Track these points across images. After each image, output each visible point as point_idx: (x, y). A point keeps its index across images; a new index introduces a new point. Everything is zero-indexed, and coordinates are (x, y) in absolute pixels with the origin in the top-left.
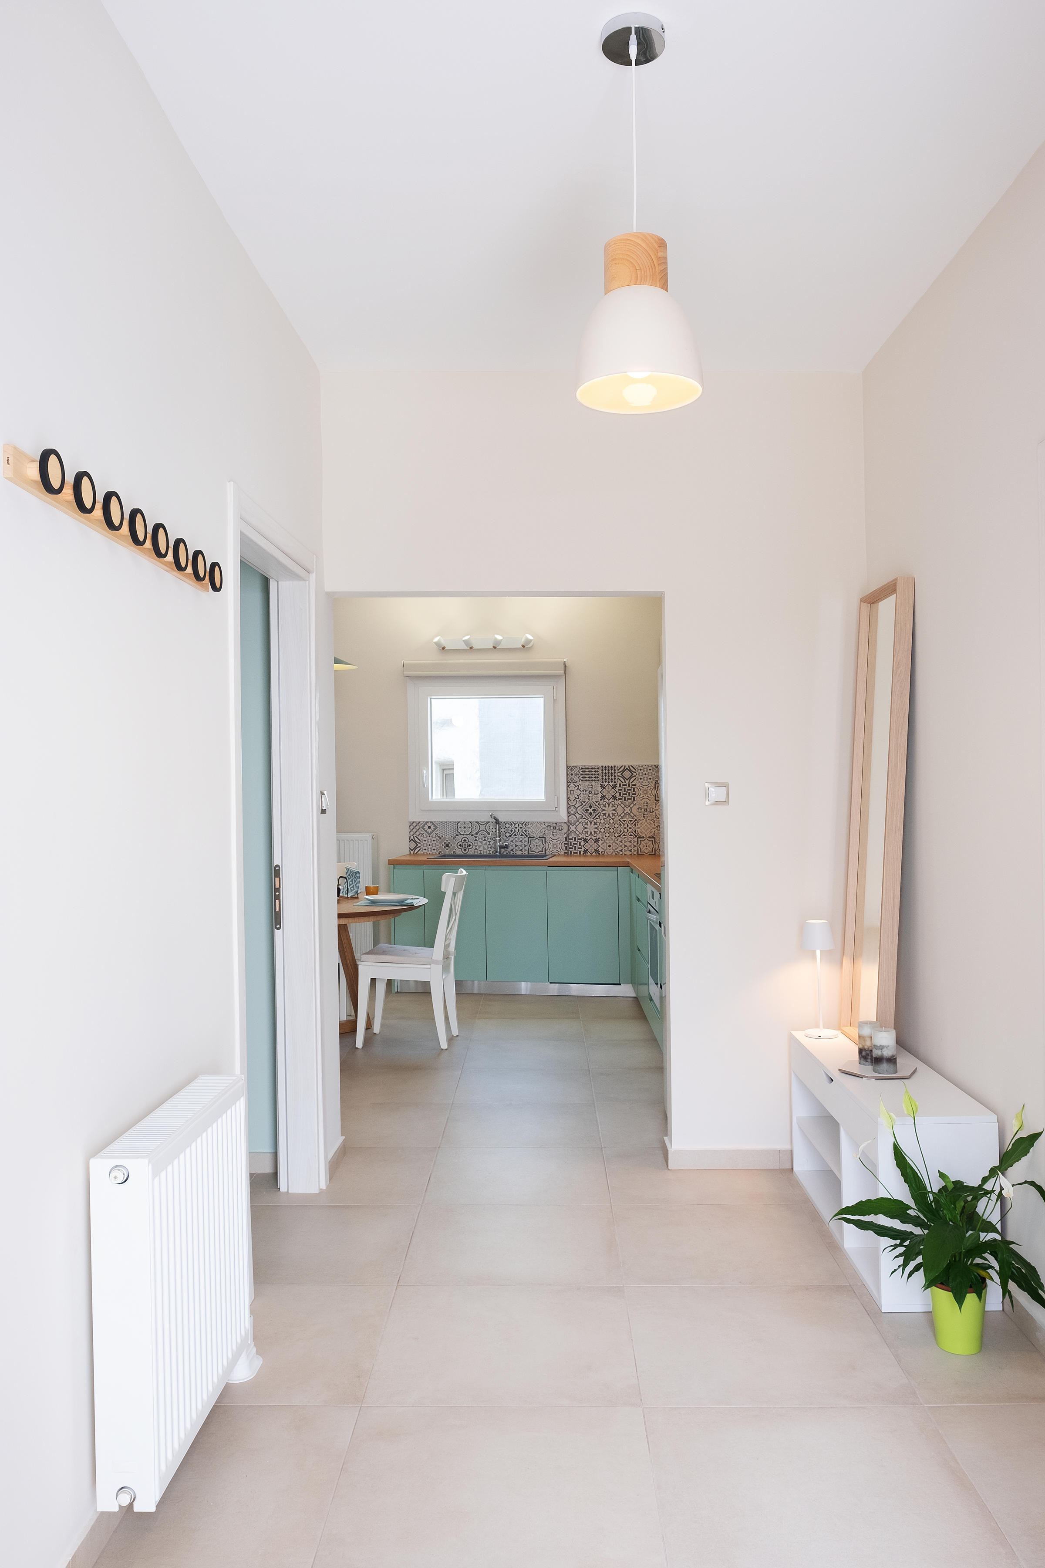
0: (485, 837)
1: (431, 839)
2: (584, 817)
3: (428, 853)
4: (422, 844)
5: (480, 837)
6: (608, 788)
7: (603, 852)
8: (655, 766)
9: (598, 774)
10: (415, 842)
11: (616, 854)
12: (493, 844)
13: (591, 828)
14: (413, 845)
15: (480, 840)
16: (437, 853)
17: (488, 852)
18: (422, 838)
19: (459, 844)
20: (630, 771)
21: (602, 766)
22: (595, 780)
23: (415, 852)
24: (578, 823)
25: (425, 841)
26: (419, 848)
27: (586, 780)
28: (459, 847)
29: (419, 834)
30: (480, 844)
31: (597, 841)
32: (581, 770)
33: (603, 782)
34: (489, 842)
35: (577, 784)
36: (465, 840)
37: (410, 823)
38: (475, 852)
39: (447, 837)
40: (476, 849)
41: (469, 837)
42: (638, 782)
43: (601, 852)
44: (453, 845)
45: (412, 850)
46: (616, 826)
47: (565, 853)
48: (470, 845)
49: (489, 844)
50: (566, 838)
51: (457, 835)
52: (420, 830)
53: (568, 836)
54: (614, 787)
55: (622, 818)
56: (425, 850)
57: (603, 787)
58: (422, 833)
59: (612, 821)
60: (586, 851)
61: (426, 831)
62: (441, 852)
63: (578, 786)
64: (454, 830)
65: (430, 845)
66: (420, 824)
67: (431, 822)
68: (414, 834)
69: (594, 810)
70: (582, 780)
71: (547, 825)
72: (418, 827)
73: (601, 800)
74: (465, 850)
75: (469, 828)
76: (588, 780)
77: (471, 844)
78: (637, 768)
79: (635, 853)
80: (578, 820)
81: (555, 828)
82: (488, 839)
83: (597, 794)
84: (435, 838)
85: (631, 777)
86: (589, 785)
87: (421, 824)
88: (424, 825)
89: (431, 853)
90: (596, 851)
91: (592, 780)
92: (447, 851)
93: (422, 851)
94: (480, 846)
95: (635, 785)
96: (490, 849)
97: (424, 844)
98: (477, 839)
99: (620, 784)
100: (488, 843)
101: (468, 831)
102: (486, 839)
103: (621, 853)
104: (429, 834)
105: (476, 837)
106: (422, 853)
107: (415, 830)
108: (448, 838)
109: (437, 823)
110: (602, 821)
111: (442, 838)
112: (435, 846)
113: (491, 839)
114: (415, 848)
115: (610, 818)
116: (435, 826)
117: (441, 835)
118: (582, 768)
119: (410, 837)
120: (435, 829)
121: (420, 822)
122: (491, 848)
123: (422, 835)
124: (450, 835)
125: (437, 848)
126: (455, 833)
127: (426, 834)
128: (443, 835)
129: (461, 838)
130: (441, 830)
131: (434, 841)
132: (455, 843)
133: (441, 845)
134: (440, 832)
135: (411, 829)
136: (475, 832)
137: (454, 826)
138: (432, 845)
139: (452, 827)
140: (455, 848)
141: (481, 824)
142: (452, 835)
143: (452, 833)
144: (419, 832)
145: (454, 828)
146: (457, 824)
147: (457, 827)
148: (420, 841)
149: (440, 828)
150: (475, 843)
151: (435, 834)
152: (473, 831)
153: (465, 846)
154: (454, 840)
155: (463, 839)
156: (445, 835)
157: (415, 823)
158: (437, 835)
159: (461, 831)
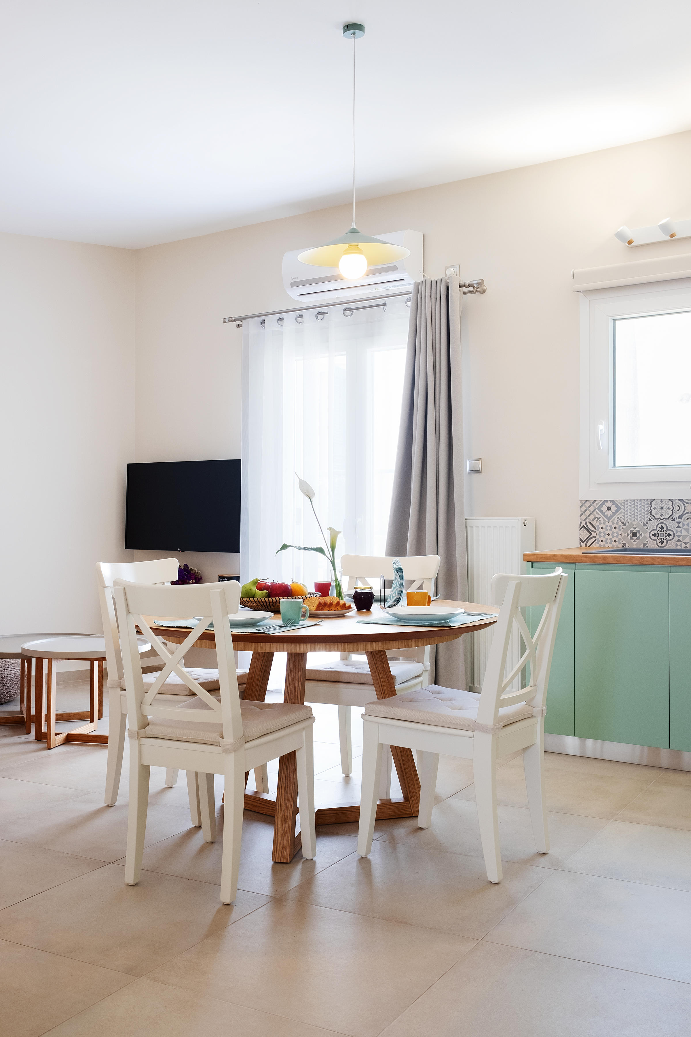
1: (610, 526)
3: (607, 546)
4: (597, 532)
5: (686, 523)
10: (588, 530)
14: (585, 534)
15: (686, 527)
16: (621, 546)
18: (598, 523)
19: (652, 533)
23: (588, 545)
25: (602, 528)
26: (593, 539)
28: (652, 537)
29: (593, 518)
30: (683, 533)
36: (662, 528)
37: (581, 502)
38: (677, 545)
39: (634, 523)
40: (679, 541)
41: (669, 522)
44: (643, 535)
45: (584, 542)
48: (669, 535)
51: (650, 520)
52: (595, 513)
56: (602, 541)
58: (598, 516)
61: (604, 514)
62: (625, 544)
64: (646, 513)
65: (609, 535)
66: (595, 504)
67: (611, 501)
68: (586, 519)
72: (592, 509)
74: (662, 542)
75: (669, 508)
77: (671, 533)
84: (617, 523)
87: (597, 504)
88: (601, 506)
89: (610, 546)
92: (635, 543)
93: (598, 543)
94: (685, 536)
97: (601, 533)
98: (681, 525)
101: (667, 513)
104: (609, 519)
105: (679, 523)
106: (598, 545)
107: (587, 513)
108: (636, 524)
109: (621, 502)
111: (627, 524)
112: (617, 536)
114: (588, 539)
116: (617, 506)
117: (626, 519)
119: (581, 523)
120: (617, 511)
121: (595, 501)
123: (598, 521)
124: (639, 519)
125: (620, 539)
126: (647, 517)
127: (603, 519)
128: (629, 521)
129: (656, 524)
130: (626, 513)
131: (615, 528)
132: (647, 531)
133: (626, 535)
134: (624, 516)
135: (581, 510)
136: (677, 516)
137: (646, 506)
138: (612, 534)
139: (643, 507)
140: (647, 538)
141: (688, 503)
142: (642, 521)
143: (643, 517)
144: (594, 515)
145: (646, 509)
146: (650, 503)
147: (649, 507)
148: (595, 528)
149: (624, 509)
150: (677, 532)
151: (618, 518)
152: (674, 514)
153: (662, 535)
154: (646, 527)
155: (660, 526)
156: (633, 519)
157: (587, 502)
158: (621, 520)
159: (656, 514)
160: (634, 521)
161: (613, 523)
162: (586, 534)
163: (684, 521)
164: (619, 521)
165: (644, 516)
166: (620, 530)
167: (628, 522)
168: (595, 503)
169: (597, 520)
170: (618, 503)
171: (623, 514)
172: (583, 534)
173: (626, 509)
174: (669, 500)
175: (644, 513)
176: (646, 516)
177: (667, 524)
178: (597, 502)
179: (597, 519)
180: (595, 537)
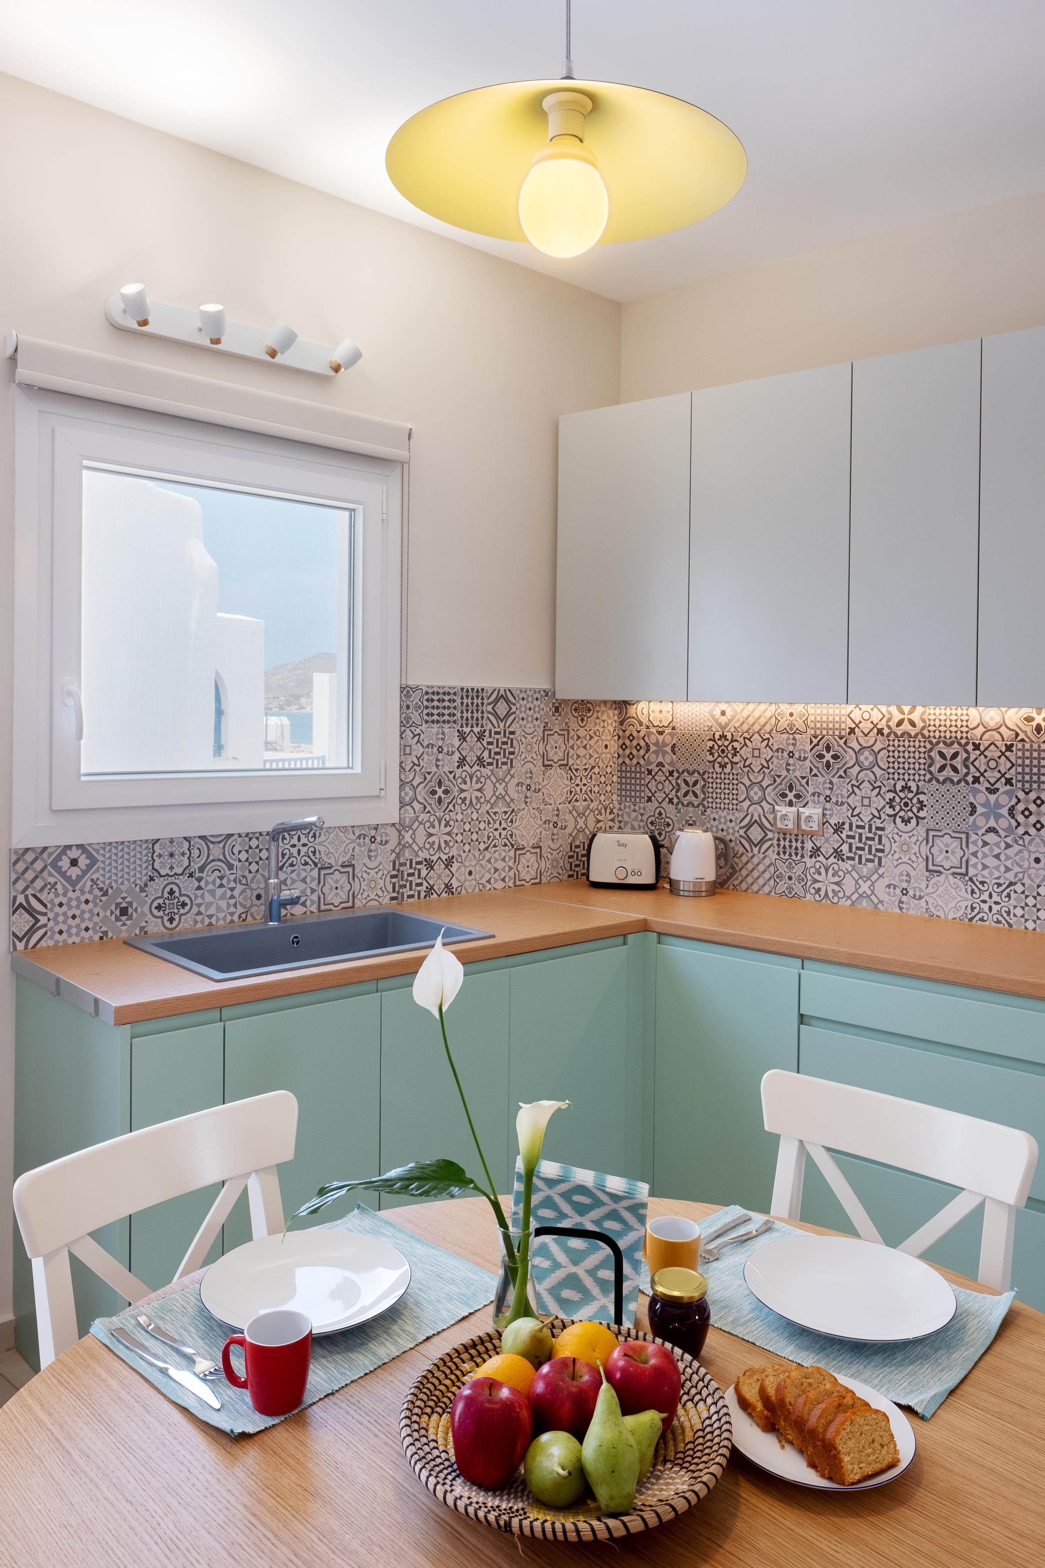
0: (221, 878)
1: (78, 899)
2: (428, 808)
3: (70, 941)
4: (50, 915)
6: (472, 740)
7: (459, 889)
8: (545, 691)
9: (455, 708)
10: (31, 911)
11: (481, 890)
12: (240, 894)
13: (440, 834)
14: (24, 921)
15: (210, 887)
16: (96, 938)
17: (229, 918)
18: (52, 895)
19: (155, 904)
20: (507, 701)
21: (462, 689)
22: (449, 722)
23: (31, 944)
24: (417, 824)
25: (61, 905)
26: (41, 931)
27: (433, 722)
28: (155, 912)
29: (42, 884)
30: (208, 898)
31: (449, 863)
32: (426, 697)
33: (462, 726)
34: (232, 889)
35: (418, 731)
37: (16, 852)
38: (196, 922)
39: (123, 888)
40: (199, 913)
41: (183, 881)
42: (518, 726)
43: (456, 890)
44: (137, 909)
45: (20, 940)
46: (482, 826)
47: (392, 899)
48: (184, 905)
49: (232, 897)
50: (394, 862)
51: (152, 879)
52: (45, 874)
53: (398, 856)
54: (480, 738)
55: (491, 808)
56: (61, 932)
57: (463, 737)
58: (52, 880)
59: (475, 816)
60: (430, 890)
61: (63, 875)
62: (105, 933)
63: (419, 734)
64: (144, 865)
65: (74, 917)
66: (45, 855)
67: (79, 846)
68: (27, 888)
69: (446, 792)
70: (427, 722)
71: (357, 833)
72: (39, 865)
73: (458, 767)
74: (171, 920)
75: (183, 854)
76: (438, 722)
78: (518, 695)
79: (511, 884)
80: (417, 817)
81: (373, 839)
82: (229, 881)
83: (453, 753)
84: (91, 892)
85: (507, 716)
86: (438, 733)
87: (50, 855)
88: (59, 858)
89: (77, 940)
90: (448, 887)
91: (444, 722)
92: (124, 928)
93: (51, 938)
94: (209, 905)
95: (513, 733)
96: (232, 909)
97: (57, 915)
98: (202, 884)
99: (490, 731)
100: (229, 893)
101: (180, 863)
102: (225, 882)
103: (489, 886)
104: (74, 883)
105: (199, 880)
106: (51, 943)
107: (30, 875)
108: (125, 891)
109: (97, 847)
110: (460, 817)
111: (110, 891)
112: (90, 919)
113: (235, 881)
114: (30, 931)
115: (473, 810)
116: (90, 856)
117: (107, 882)
118: (427, 693)
120: (89, 867)
121: (45, 849)
122: (235, 905)
123: (53, 890)
124: (132, 880)
125: (96, 924)
126: (146, 875)
127: (63, 885)
128: (114, 884)
129: (162, 886)
130: (108, 869)
131: (87, 902)
132: (146, 902)
133: (108, 913)
134: (103, 876)
135: (16, 872)
136: (196, 867)
137: (144, 852)
138: (81, 916)
139: (138, 855)
140: (146, 915)
141: (213, 843)
142: (138, 882)
143: (138, 875)
144: (43, 879)
145: (144, 859)
146: (151, 846)
147: (150, 855)
148: (45, 906)
149: (103, 862)
150: (196, 897)
151: (92, 880)
152: (192, 864)
153: (171, 906)
154: (144, 894)
155: (168, 889)
156: (120, 881)
157: (30, 852)
158: (97, 885)
159: (161, 868)
160: (122, 883)
161: (83, 892)
162: (28, 922)
163: (208, 875)
164: (95, 886)
165: (140, 872)
166: (96, 905)
167: (112, 888)
168: (46, 853)
169: (50, 889)
170: (94, 849)
171: (101, 872)
172: (20, 923)
173: (107, 862)
174: (185, 838)
175: (140, 866)
176: (144, 872)
177: (181, 885)
178: (49, 850)
179: (49, 887)
180: (45, 925)
